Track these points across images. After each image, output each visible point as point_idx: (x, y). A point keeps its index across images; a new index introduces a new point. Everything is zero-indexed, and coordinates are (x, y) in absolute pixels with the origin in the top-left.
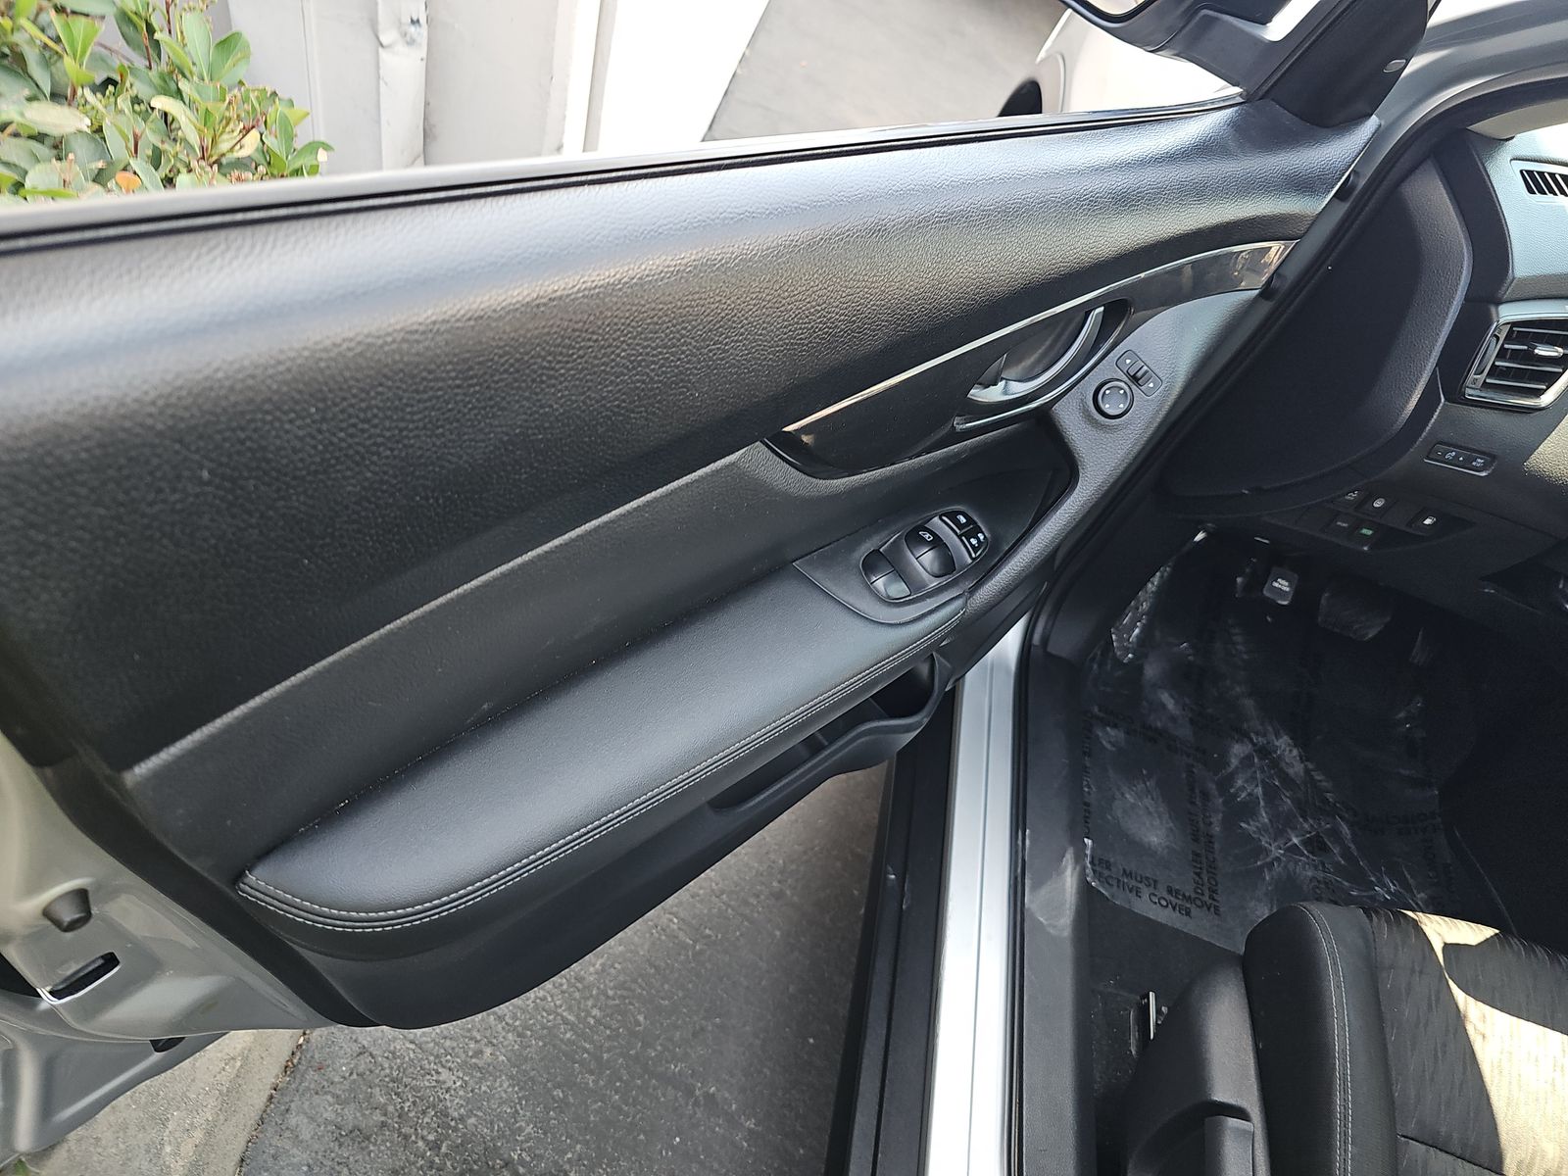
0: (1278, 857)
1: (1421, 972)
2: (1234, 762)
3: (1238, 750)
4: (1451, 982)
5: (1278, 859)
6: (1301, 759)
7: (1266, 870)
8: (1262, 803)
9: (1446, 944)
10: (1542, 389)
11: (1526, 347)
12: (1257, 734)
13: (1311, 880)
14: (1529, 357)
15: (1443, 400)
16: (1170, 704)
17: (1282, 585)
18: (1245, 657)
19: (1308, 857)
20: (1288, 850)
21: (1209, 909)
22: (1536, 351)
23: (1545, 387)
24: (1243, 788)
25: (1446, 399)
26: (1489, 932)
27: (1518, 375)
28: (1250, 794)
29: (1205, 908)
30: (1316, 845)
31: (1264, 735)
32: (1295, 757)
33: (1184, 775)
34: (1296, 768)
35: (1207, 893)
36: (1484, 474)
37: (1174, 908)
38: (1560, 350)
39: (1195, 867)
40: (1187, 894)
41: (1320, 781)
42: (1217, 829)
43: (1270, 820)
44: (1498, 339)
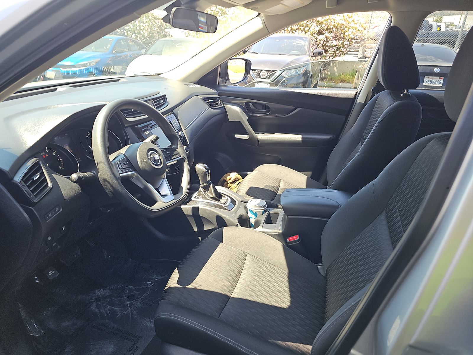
0: (131, 311)
1: (182, 293)
2: (97, 310)
3: (94, 307)
4: (186, 287)
5: (132, 311)
6: (105, 289)
7: (134, 316)
8: (113, 307)
9: (177, 283)
10: (46, 184)
11: (31, 181)
12: (91, 299)
13: (141, 304)
14: (34, 182)
15: (32, 208)
16: (67, 323)
17: (51, 273)
18: (65, 291)
19: (134, 301)
20: (130, 306)
21: (139, 340)
22: (35, 179)
23: (46, 183)
24: (106, 312)
25: (32, 207)
26: (176, 270)
27: (38, 187)
28: (109, 310)
29: (138, 341)
30: (132, 297)
31: (93, 297)
32: (104, 291)
33: (94, 329)
34: (107, 292)
35: (134, 338)
36: (61, 210)
37: (135, 352)
38: (38, 174)
39: (125, 339)
40: (132, 345)
41: (114, 287)
42: (115, 326)
43: (119, 308)
44: (24, 185)
